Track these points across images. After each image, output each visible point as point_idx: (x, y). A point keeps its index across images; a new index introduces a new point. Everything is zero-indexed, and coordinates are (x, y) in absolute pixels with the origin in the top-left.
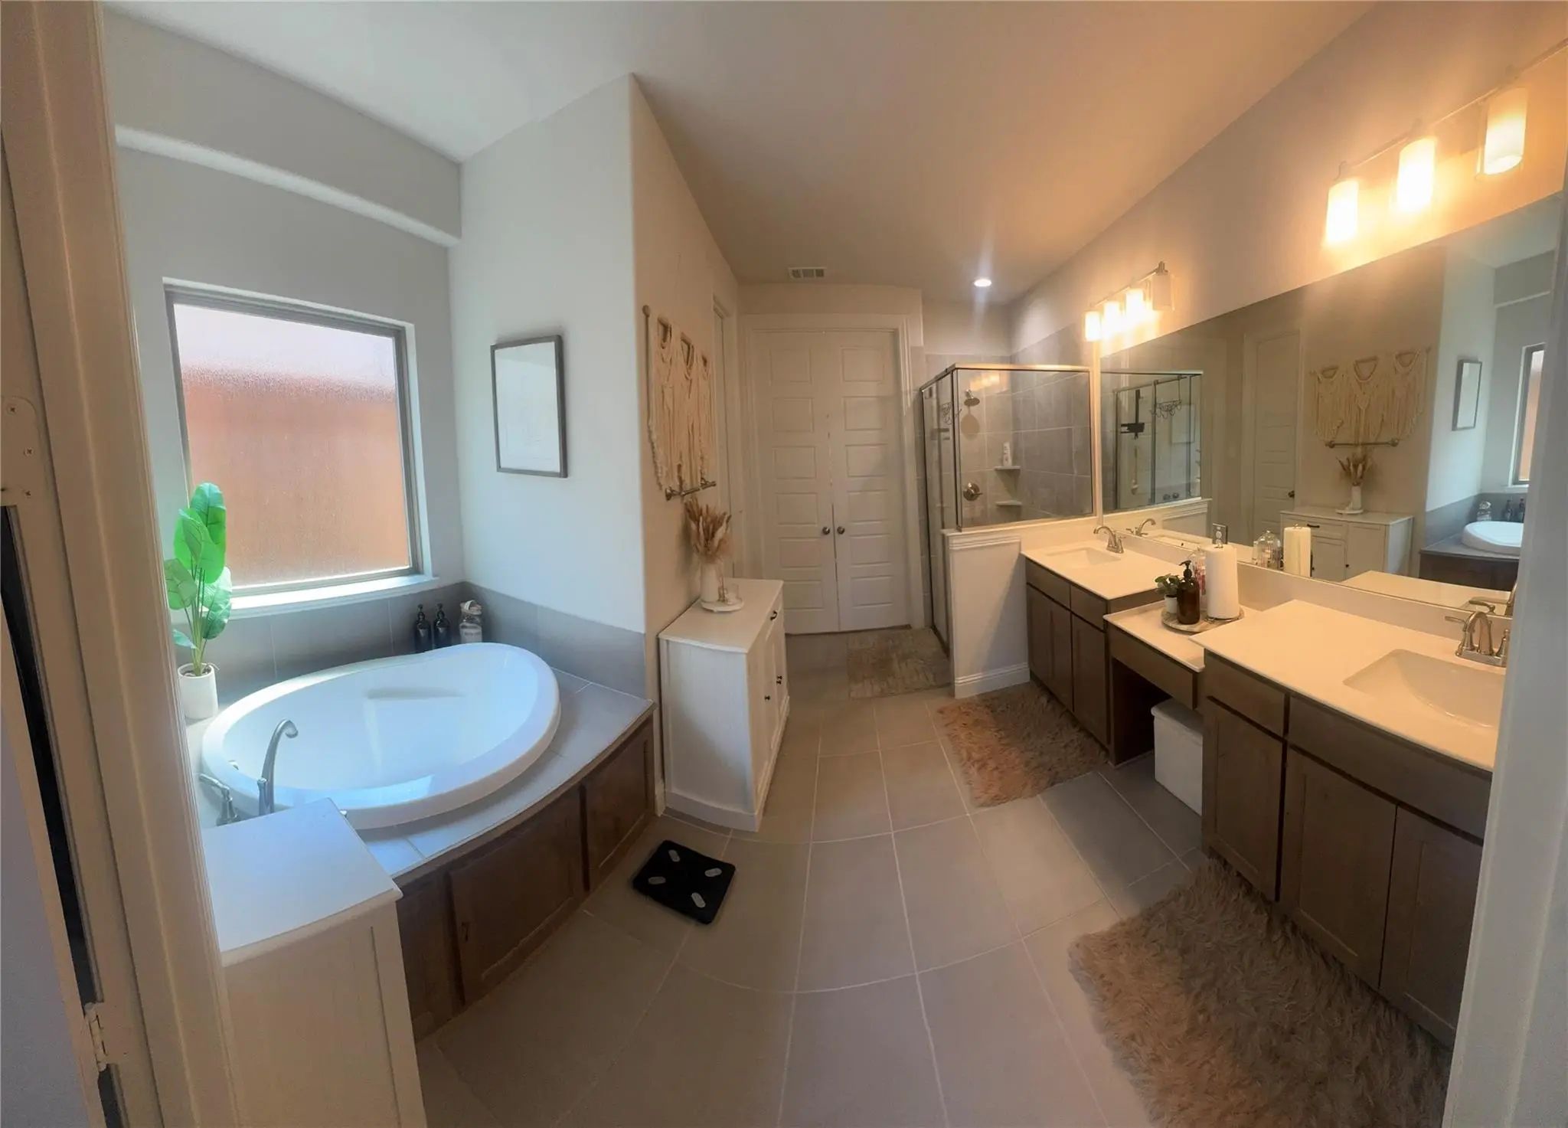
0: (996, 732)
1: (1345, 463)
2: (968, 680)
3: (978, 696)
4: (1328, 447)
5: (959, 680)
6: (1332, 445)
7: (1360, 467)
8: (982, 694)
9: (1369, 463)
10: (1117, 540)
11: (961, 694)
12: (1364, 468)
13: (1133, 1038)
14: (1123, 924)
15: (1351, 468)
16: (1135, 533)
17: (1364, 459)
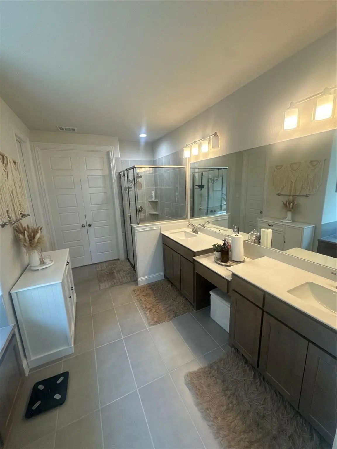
0: (154, 298)
1: (285, 202)
2: (143, 279)
3: (147, 284)
4: (277, 196)
5: (140, 279)
6: (279, 195)
7: (292, 204)
8: (149, 284)
9: (296, 203)
10: (196, 229)
11: (140, 284)
12: (293, 204)
13: (207, 409)
14: (202, 369)
15: (288, 204)
16: (202, 226)
17: (293, 201)
